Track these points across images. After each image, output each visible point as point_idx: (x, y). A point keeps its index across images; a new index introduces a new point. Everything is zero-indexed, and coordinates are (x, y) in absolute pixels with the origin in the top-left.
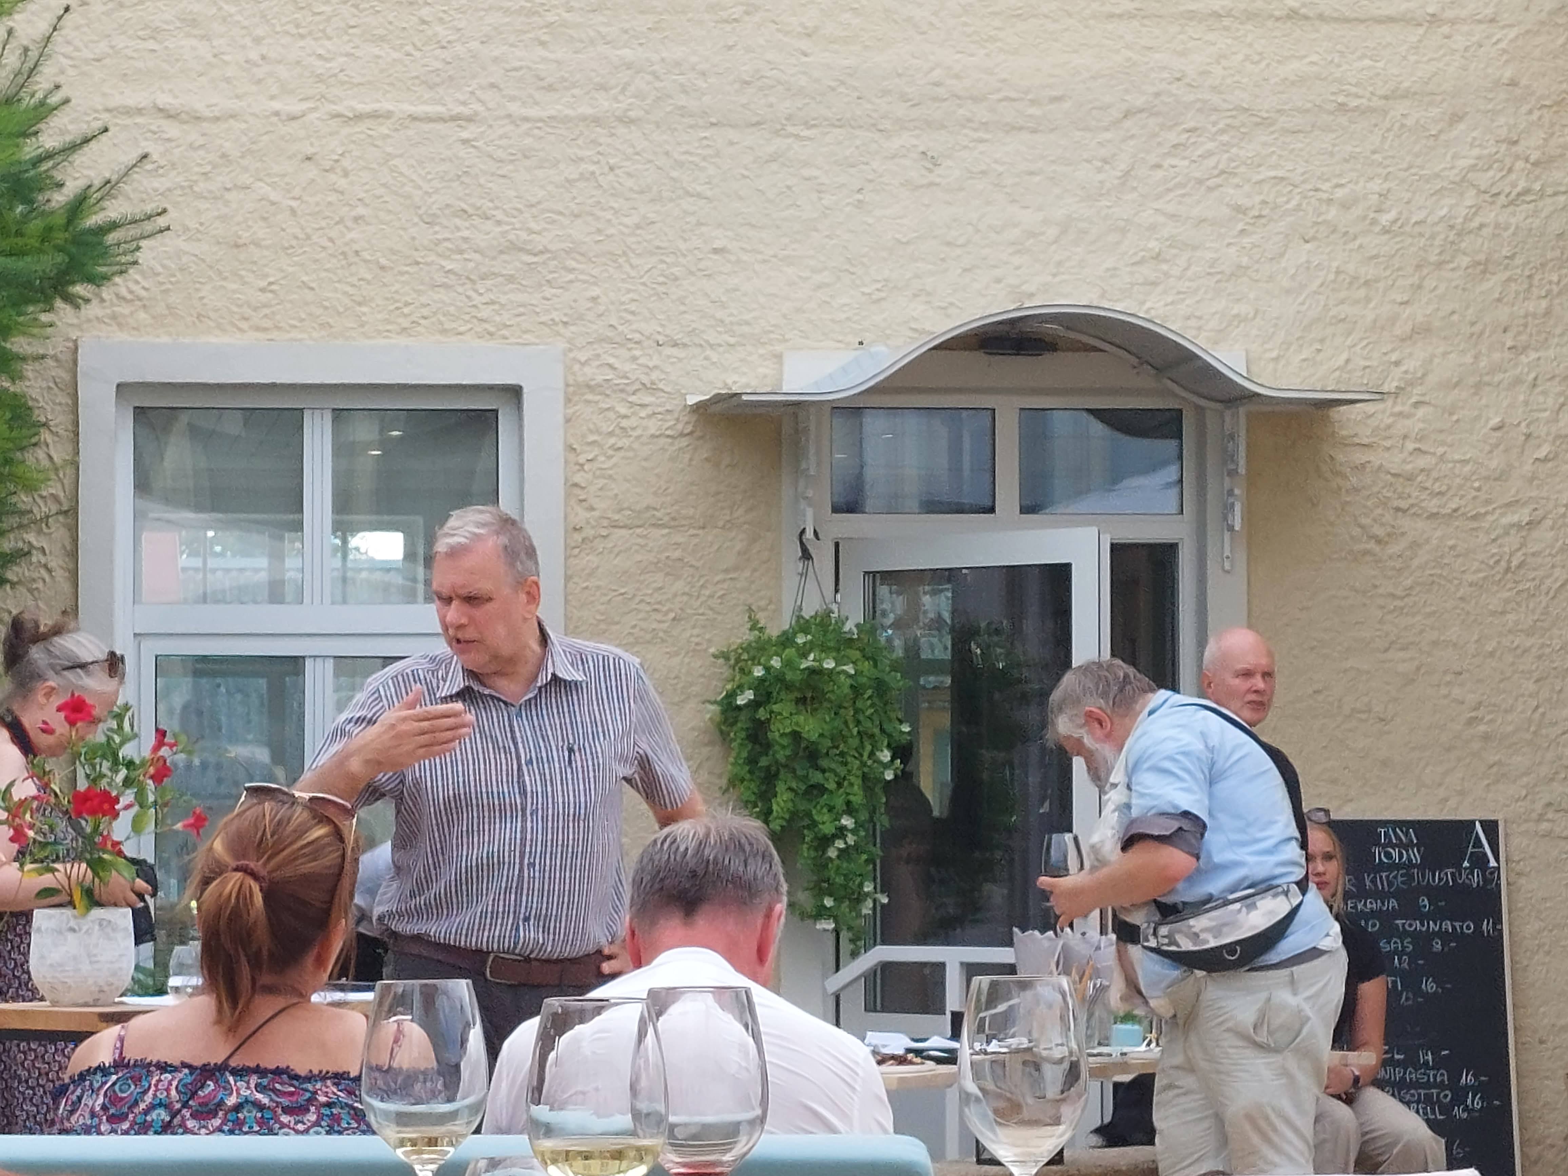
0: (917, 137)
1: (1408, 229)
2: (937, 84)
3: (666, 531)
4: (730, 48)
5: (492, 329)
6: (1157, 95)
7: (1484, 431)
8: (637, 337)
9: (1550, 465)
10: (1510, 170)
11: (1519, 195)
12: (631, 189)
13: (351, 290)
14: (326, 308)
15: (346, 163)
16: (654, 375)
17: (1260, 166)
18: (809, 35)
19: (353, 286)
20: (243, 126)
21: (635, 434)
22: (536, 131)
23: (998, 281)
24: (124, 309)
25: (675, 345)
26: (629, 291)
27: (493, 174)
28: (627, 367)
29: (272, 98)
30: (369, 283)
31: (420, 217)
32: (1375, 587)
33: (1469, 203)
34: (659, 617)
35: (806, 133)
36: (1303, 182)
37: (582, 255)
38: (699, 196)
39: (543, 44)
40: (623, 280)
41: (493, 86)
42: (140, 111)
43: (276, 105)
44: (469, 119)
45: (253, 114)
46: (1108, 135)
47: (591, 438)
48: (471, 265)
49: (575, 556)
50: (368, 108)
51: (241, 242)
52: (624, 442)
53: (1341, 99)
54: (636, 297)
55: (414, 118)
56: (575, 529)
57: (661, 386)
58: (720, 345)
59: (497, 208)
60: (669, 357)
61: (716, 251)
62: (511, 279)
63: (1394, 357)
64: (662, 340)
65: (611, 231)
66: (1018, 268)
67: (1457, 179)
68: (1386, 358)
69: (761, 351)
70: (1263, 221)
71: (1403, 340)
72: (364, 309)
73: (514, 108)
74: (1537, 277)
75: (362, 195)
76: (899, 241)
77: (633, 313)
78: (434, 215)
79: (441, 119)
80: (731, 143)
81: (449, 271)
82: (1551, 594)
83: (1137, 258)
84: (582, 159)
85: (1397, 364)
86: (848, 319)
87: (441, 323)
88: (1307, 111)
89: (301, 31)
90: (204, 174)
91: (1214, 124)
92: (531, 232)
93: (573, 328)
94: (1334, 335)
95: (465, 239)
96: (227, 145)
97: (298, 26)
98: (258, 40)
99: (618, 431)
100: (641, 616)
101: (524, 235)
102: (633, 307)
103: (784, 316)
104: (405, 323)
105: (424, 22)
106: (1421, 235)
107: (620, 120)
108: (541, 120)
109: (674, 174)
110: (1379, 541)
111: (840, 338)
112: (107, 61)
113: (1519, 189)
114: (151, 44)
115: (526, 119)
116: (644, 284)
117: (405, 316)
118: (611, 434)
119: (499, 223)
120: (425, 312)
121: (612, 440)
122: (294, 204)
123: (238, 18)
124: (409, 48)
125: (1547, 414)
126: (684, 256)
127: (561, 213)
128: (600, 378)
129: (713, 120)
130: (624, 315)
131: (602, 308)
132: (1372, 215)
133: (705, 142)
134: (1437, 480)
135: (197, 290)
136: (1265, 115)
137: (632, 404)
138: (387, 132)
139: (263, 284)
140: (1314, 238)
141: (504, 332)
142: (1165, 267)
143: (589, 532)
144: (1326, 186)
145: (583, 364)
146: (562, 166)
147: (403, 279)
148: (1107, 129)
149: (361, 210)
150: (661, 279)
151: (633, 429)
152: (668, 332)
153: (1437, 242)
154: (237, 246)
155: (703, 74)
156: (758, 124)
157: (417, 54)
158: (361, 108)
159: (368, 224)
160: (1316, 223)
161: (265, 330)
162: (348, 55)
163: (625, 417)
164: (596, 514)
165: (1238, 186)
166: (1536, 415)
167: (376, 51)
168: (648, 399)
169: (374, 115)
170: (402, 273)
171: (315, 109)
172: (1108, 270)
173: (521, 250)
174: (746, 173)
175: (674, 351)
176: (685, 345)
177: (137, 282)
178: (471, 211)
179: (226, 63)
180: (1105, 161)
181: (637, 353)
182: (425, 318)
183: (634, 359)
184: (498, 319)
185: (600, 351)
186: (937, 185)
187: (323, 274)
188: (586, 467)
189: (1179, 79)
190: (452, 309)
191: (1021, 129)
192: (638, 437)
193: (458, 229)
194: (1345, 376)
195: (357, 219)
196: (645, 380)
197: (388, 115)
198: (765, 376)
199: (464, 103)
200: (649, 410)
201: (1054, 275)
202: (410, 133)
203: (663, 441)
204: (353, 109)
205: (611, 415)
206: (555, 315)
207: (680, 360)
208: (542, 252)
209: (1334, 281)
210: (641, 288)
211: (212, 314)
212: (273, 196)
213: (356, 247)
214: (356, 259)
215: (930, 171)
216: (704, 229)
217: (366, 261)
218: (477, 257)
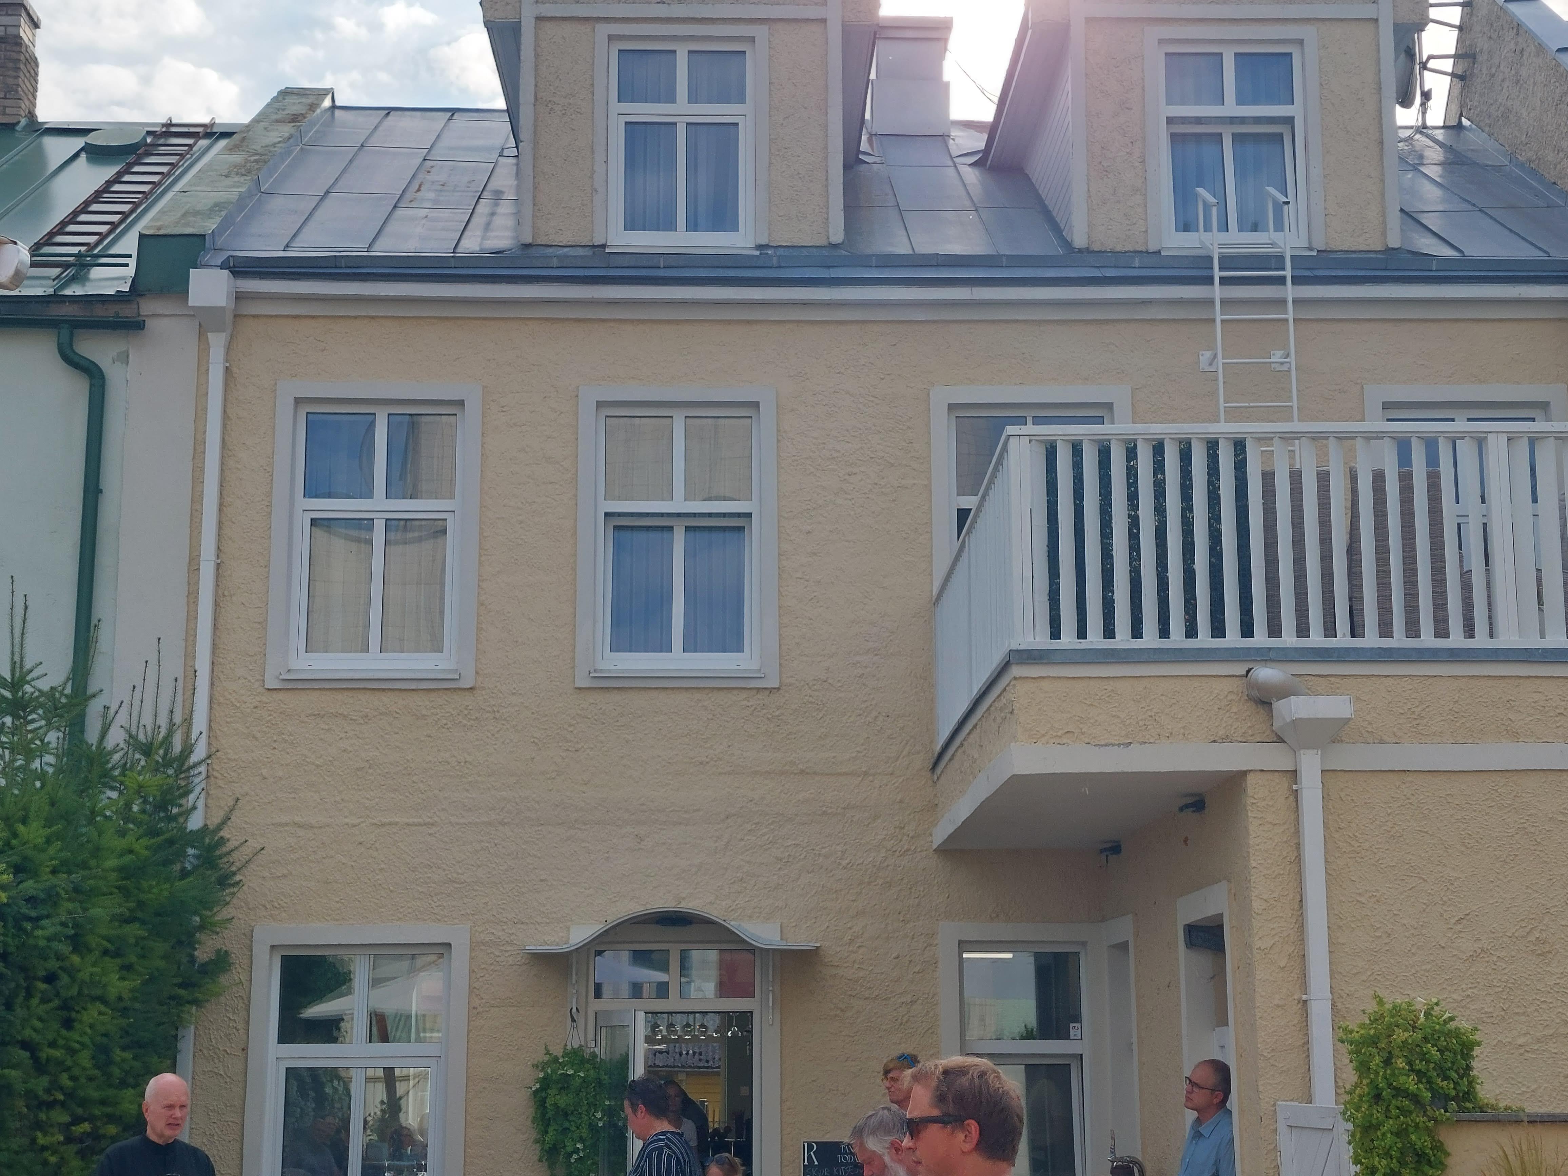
0: (634, 828)
1: (855, 867)
2: (643, 804)
3: (515, 1009)
4: (550, 790)
5: (439, 918)
6: (742, 808)
7: (890, 959)
8: (505, 920)
9: (921, 974)
10: (901, 840)
11: (905, 851)
12: (504, 854)
13: (376, 901)
14: (365, 909)
15: (377, 845)
16: (512, 938)
17: (788, 839)
18: (586, 784)
19: (378, 899)
20: (332, 830)
21: (502, 964)
22: (462, 829)
23: (669, 892)
24: (276, 912)
25: (522, 923)
26: (502, 900)
27: (442, 849)
28: (500, 934)
29: (346, 817)
30: (385, 898)
31: (409, 868)
32: (841, 1032)
33: (882, 855)
34: (510, 1048)
35: (583, 827)
36: (808, 846)
37: (482, 883)
38: (535, 856)
39: (467, 791)
40: (500, 895)
41: (444, 810)
42: (287, 824)
43: (347, 820)
44: (433, 824)
45: (337, 825)
46: (719, 826)
47: (483, 966)
48: (431, 889)
49: (474, 1021)
50: (387, 821)
51: (328, 881)
52: (498, 968)
53: (824, 809)
54: (505, 902)
55: (408, 824)
56: (474, 1008)
57: (515, 942)
58: (542, 923)
59: (443, 863)
60: (519, 929)
61: (541, 880)
62: (449, 895)
63: (849, 925)
64: (516, 921)
65: (495, 872)
66: (678, 886)
67: (877, 844)
68: (845, 926)
69: (561, 925)
70: (789, 864)
71: (853, 917)
72: (382, 910)
73: (453, 819)
74: (914, 888)
75: (383, 859)
76: (624, 875)
77: (504, 909)
78: (416, 867)
79: (420, 825)
80: (550, 832)
81: (422, 892)
82: (922, 1035)
83: (732, 881)
84: (482, 841)
85: (850, 928)
86: (601, 910)
87: (416, 915)
88: (810, 815)
89: (360, 788)
90: (314, 852)
91: (768, 820)
92: (458, 874)
93: (476, 917)
94: (822, 915)
95: (429, 878)
96: (325, 838)
97: (358, 785)
98: (340, 792)
99: (495, 963)
100: (503, 1048)
101: (455, 875)
102: (503, 906)
103: (572, 909)
104: (401, 916)
105: (414, 782)
106: (861, 870)
107: (500, 823)
108: (465, 824)
109: (524, 847)
110: (842, 1011)
111: (597, 919)
112: (274, 803)
113: (905, 848)
114: (293, 795)
115: (458, 824)
116: (509, 896)
117: (401, 913)
118: (491, 964)
119: (444, 870)
120: (410, 910)
121: (493, 967)
122: (353, 863)
123: (332, 783)
124: (407, 794)
125: (919, 951)
126: (527, 883)
127: (473, 865)
128: (487, 939)
129: (542, 822)
130: (500, 910)
131: (490, 907)
132: (838, 861)
133: (538, 832)
134: (869, 982)
135: (308, 903)
136: (790, 816)
137: (502, 951)
138: (395, 831)
139: (338, 899)
140: (813, 871)
141: (446, 919)
142: (745, 885)
143: (480, 1009)
144: (817, 848)
145: (480, 933)
146: (474, 844)
147: (400, 896)
148: (719, 824)
149: (383, 866)
150: (516, 894)
151: (502, 962)
152: (519, 917)
153: (868, 872)
154: (327, 883)
155: (538, 802)
156: (563, 823)
157: (411, 797)
158: (384, 820)
159: (386, 872)
160: (813, 865)
161: (337, 920)
162: (380, 797)
163: (499, 956)
164: (484, 1001)
165: (778, 848)
166: (914, 952)
167: (393, 795)
168: (508, 948)
169: (390, 824)
170: (400, 893)
171: (365, 822)
172: (719, 887)
173: (454, 882)
174: (556, 846)
175: (522, 926)
176: (527, 923)
177: (282, 900)
178: (432, 865)
179: (326, 802)
180: (718, 837)
181: (505, 927)
182: (409, 913)
183: (503, 930)
184: (442, 913)
185: (488, 927)
186: (642, 849)
187: (365, 895)
188: (480, 980)
189: (751, 801)
190: (422, 909)
191: (680, 824)
192: (504, 966)
193: (426, 873)
194: (827, 934)
195: (381, 870)
196: (508, 939)
197: (396, 824)
198: (563, 937)
199: (430, 818)
200: (510, 953)
201: (695, 889)
202: (406, 831)
203: (515, 967)
204: (381, 821)
205: (492, 955)
206: (468, 911)
207: (524, 930)
208: (462, 883)
209: (821, 891)
210: (508, 898)
211: (314, 914)
212: (344, 860)
213: (379, 882)
214: (380, 888)
215: (639, 843)
216: (537, 871)
217: (383, 888)
218: (433, 885)
